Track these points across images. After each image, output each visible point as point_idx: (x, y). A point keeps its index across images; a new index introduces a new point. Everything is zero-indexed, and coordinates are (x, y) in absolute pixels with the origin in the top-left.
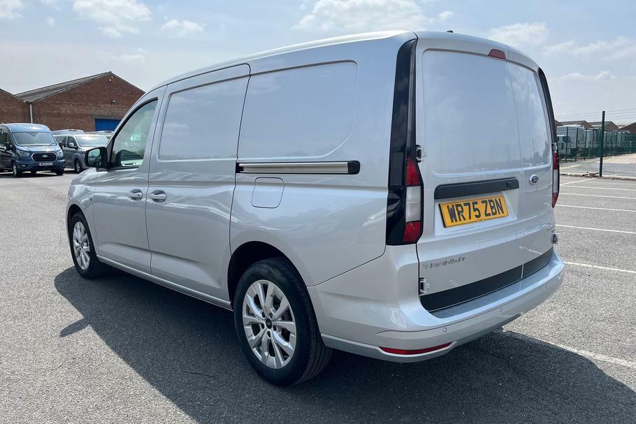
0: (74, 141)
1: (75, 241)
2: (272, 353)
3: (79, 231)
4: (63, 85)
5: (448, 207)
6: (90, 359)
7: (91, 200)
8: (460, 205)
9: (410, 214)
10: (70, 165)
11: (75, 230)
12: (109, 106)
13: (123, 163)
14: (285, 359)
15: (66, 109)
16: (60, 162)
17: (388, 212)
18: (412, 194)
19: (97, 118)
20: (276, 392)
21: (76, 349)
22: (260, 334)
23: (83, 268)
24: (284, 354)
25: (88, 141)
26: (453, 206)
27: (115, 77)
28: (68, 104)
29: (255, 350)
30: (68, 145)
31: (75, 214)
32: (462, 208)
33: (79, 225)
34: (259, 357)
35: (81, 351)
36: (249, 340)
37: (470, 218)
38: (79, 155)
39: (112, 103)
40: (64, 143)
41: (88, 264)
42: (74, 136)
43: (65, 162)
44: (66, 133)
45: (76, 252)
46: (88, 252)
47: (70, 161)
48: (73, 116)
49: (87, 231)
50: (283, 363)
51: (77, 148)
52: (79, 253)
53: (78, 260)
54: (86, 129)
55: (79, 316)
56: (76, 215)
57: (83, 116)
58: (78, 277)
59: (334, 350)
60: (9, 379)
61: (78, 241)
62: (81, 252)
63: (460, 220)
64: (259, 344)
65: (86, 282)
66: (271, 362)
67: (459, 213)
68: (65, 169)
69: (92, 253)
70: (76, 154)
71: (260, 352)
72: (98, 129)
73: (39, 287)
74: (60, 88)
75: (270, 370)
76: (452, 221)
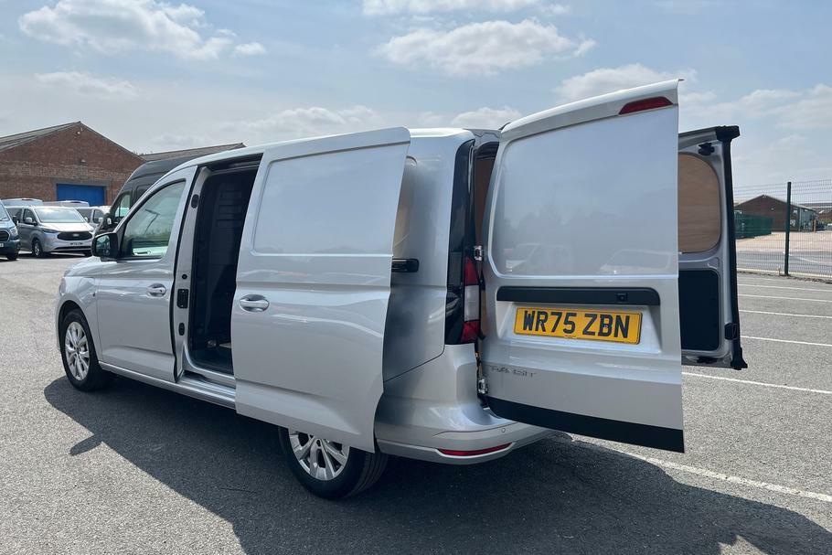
0: (31, 214)
1: (68, 346)
2: (322, 463)
3: (74, 333)
4: (14, 138)
5: (526, 312)
6: (109, 478)
7: (94, 295)
8: (545, 314)
9: (469, 313)
10: (26, 247)
11: (68, 331)
12: (76, 167)
13: (136, 251)
14: (336, 470)
15: (17, 170)
16: (13, 243)
17: (447, 311)
18: (470, 293)
19: (60, 183)
20: (327, 505)
21: (90, 469)
22: (308, 444)
23: (78, 378)
24: (336, 464)
25: (48, 214)
26: (534, 312)
27: (86, 129)
28: (20, 164)
29: (302, 462)
30: (24, 220)
31: (69, 312)
32: (546, 318)
33: (74, 326)
34: (308, 469)
35: (96, 471)
36: (295, 451)
37: (553, 331)
38: (39, 233)
39: (80, 163)
40: (19, 216)
41: (86, 372)
42: (32, 208)
43: (19, 243)
44: (19, 204)
45: (68, 359)
46: (86, 359)
47: (25, 241)
48: (28, 180)
49: (87, 332)
50: (335, 474)
51: (36, 224)
52: (74, 361)
53: (72, 368)
54: (46, 198)
55: (85, 434)
56: (71, 313)
57: (38, 180)
58: (72, 390)
59: (391, 456)
60: (18, 501)
61: (72, 346)
62: (77, 359)
63: (537, 330)
64: (308, 454)
65: (83, 395)
66: (322, 473)
67: (538, 320)
68: (20, 252)
69: (93, 359)
70: (34, 232)
71: (308, 464)
72: (59, 199)
73: (25, 401)
74: (10, 142)
75: (320, 482)
76: (525, 329)
